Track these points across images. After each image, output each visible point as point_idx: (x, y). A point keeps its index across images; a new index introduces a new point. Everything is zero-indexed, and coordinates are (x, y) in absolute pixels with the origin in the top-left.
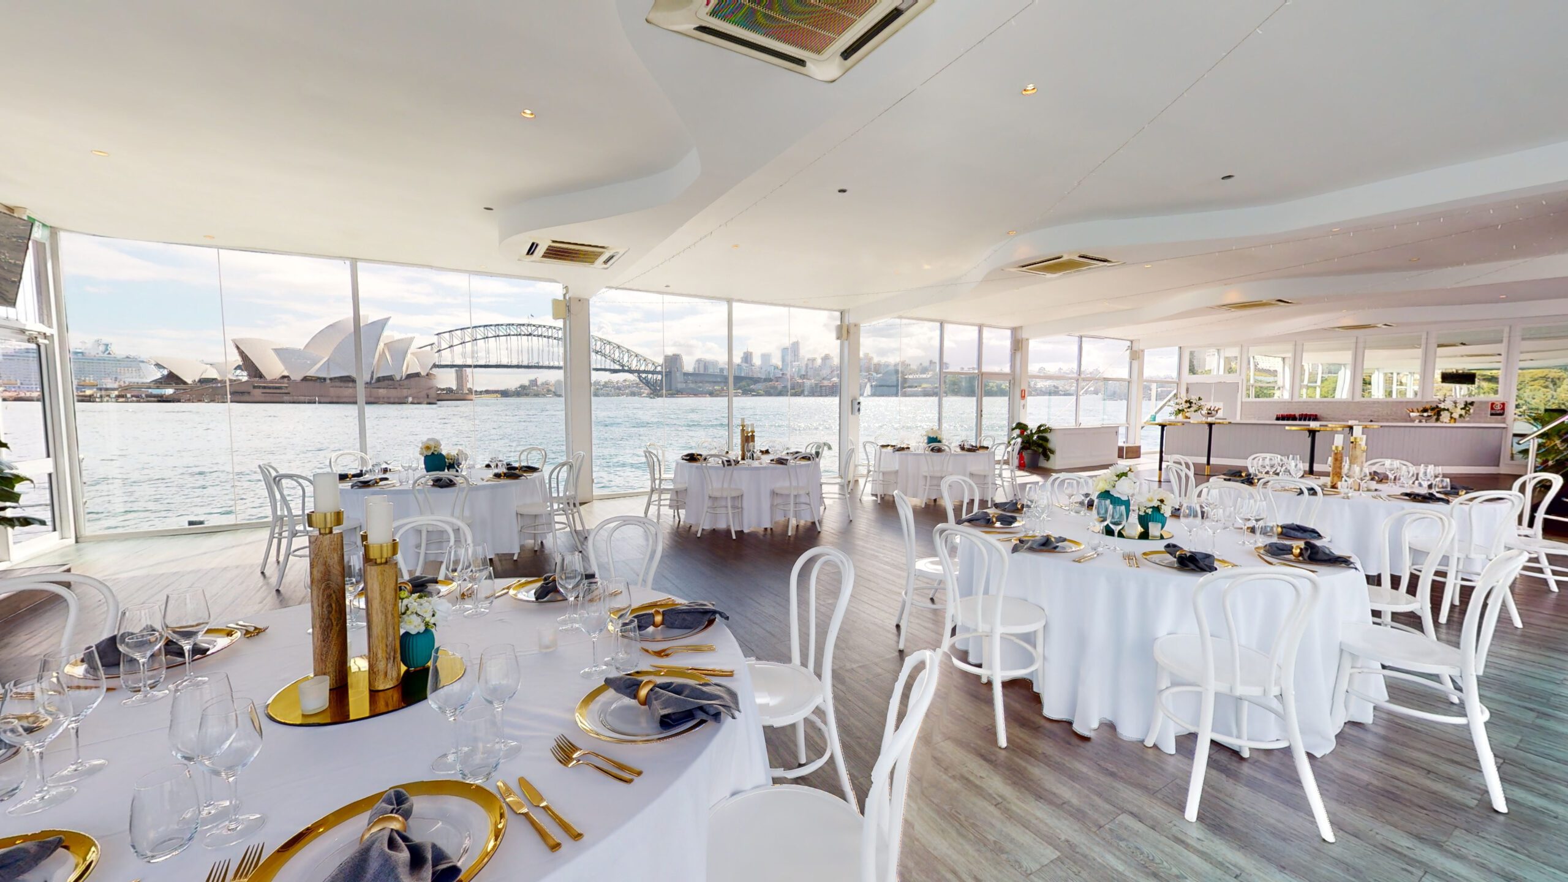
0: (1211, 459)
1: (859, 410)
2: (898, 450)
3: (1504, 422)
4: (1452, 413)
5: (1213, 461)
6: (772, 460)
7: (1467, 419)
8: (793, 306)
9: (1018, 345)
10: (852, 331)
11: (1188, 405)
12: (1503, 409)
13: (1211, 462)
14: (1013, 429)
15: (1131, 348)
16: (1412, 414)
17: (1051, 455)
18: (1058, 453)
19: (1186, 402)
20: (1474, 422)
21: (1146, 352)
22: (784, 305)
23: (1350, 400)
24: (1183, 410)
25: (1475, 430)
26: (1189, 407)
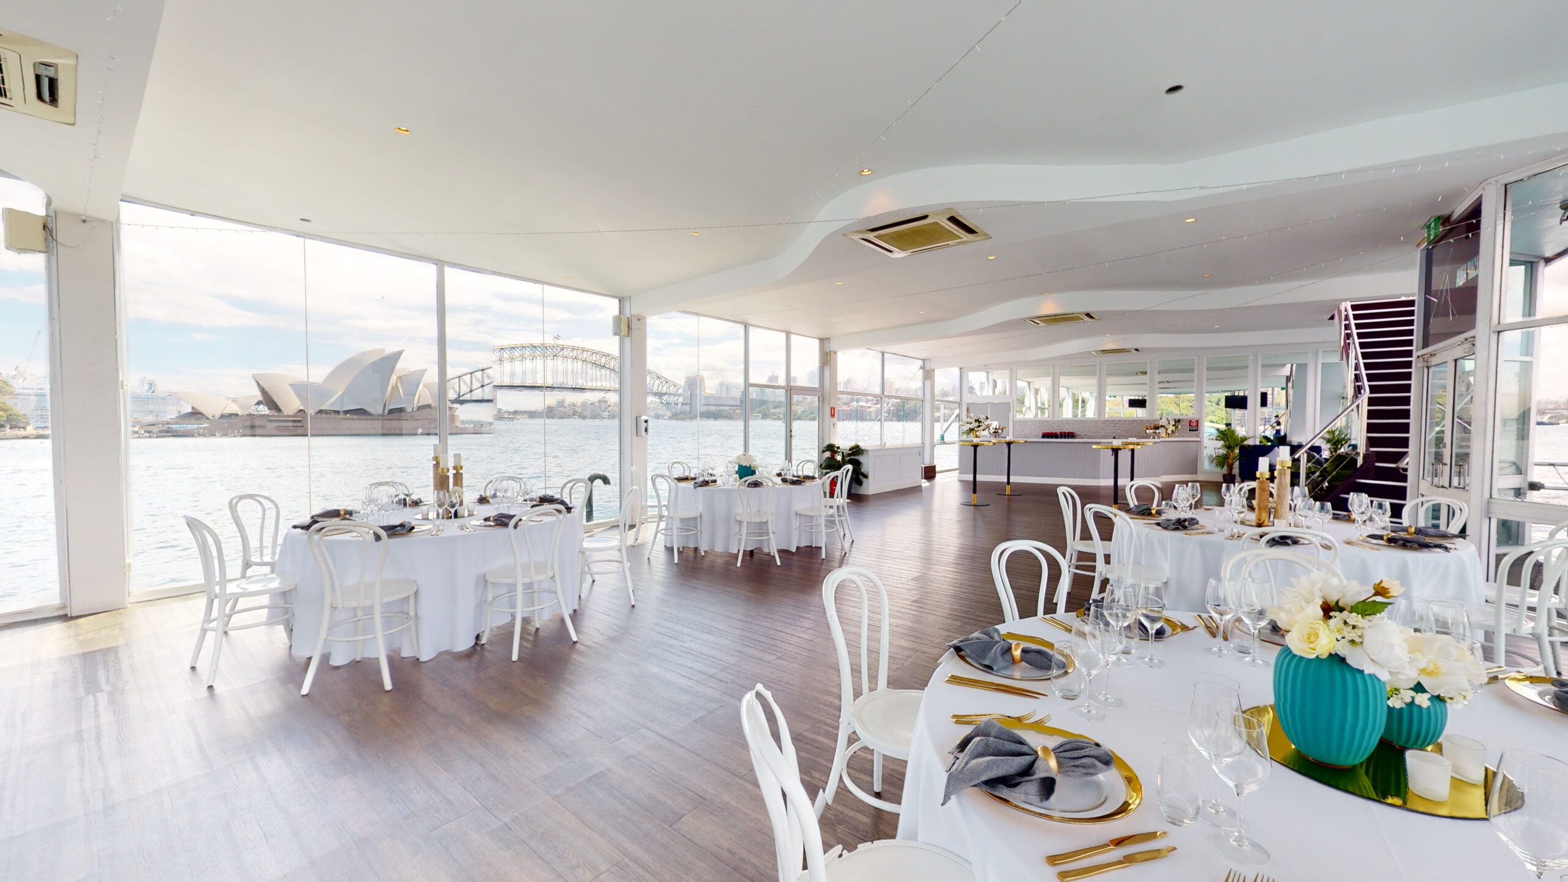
0: (1011, 477)
1: (646, 430)
2: (700, 486)
3: (1198, 436)
4: (1167, 430)
5: (1013, 479)
6: (486, 520)
7: (1177, 434)
8: (549, 284)
9: (827, 359)
10: (635, 324)
11: (977, 424)
12: (1197, 425)
13: (1011, 481)
14: (823, 452)
15: (923, 368)
16: (1147, 431)
17: (864, 480)
18: (870, 477)
19: (976, 421)
20: (1183, 437)
21: (936, 372)
22: (535, 281)
23: (1097, 419)
24: (973, 429)
25: (1179, 443)
26: (979, 426)
